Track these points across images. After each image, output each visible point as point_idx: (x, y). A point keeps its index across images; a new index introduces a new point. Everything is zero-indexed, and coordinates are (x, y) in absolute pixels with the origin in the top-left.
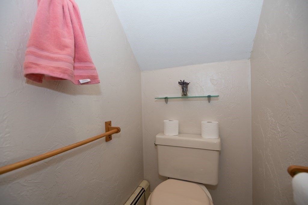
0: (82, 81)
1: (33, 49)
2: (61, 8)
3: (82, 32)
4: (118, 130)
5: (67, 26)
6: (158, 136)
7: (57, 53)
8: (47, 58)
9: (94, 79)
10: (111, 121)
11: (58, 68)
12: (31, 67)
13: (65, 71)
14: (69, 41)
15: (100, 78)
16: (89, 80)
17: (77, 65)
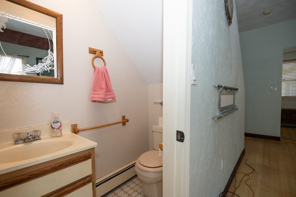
0: (109, 100)
1: (93, 92)
2: (101, 73)
3: (109, 79)
4: (128, 121)
5: (103, 80)
6: (153, 126)
7: (100, 92)
8: (97, 94)
9: (114, 98)
10: (125, 116)
11: (101, 97)
12: (93, 98)
13: (102, 98)
14: (104, 86)
15: (116, 98)
16: (111, 99)
17: (107, 93)
